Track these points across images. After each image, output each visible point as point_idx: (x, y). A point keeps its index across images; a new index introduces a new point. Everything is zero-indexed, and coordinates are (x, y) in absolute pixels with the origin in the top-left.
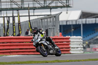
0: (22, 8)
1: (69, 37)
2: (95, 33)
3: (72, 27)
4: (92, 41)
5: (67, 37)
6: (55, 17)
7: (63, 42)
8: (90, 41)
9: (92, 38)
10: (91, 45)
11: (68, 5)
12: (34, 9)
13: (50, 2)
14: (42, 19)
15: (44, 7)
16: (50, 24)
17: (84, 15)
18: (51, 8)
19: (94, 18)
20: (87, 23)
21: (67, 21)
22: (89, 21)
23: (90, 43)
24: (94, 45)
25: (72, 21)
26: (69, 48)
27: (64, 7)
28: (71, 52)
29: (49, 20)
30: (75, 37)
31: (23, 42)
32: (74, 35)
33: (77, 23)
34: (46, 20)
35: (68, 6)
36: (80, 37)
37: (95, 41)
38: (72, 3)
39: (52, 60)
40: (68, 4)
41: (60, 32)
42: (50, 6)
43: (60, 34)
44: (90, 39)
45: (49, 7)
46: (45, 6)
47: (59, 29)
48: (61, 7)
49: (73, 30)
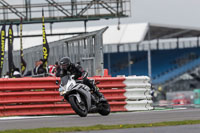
0: (26, 19)
1: (124, 77)
2: (176, 68)
3: (130, 57)
4: (170, 84)
5: (119, 77)
6: (94, 37)
7: (110, 88)
8: (167, 84)
9: (172, 80)
10: (168, 94)
11: (121, 13)
12: (52, 20)
13: (84, 6)
14: (67, 43)
15: (72, 17)
16: (84, 51)
17: (154, 32)
18: (86, 19)
19: (174, 37)
20: (161, 48)
21: (119, 46)
22: (163, 44)
23: (166, 89)
24: (174, 93)
25: (129, 44)
26: (123, 100)
27: (112, 16)
28: (128, 108)
29: (81, 43)
30: (135, 77)
31: (29, 90)
32: (133, 74)
33: (140, 49)
34: (75, 44)
35: (120, 15)
36: (146, 77)
37: (177, 85)
38: (128, 8)
39: (88, 125)
40: (120, 10)
41: (105, 67)
42: (85, 14)
43: (104, 71)
44: (167, 82)
45: (82, 16)
46: (75, 14)
47: (102, 61)
48: (107, 17)
49: (131, 63)
